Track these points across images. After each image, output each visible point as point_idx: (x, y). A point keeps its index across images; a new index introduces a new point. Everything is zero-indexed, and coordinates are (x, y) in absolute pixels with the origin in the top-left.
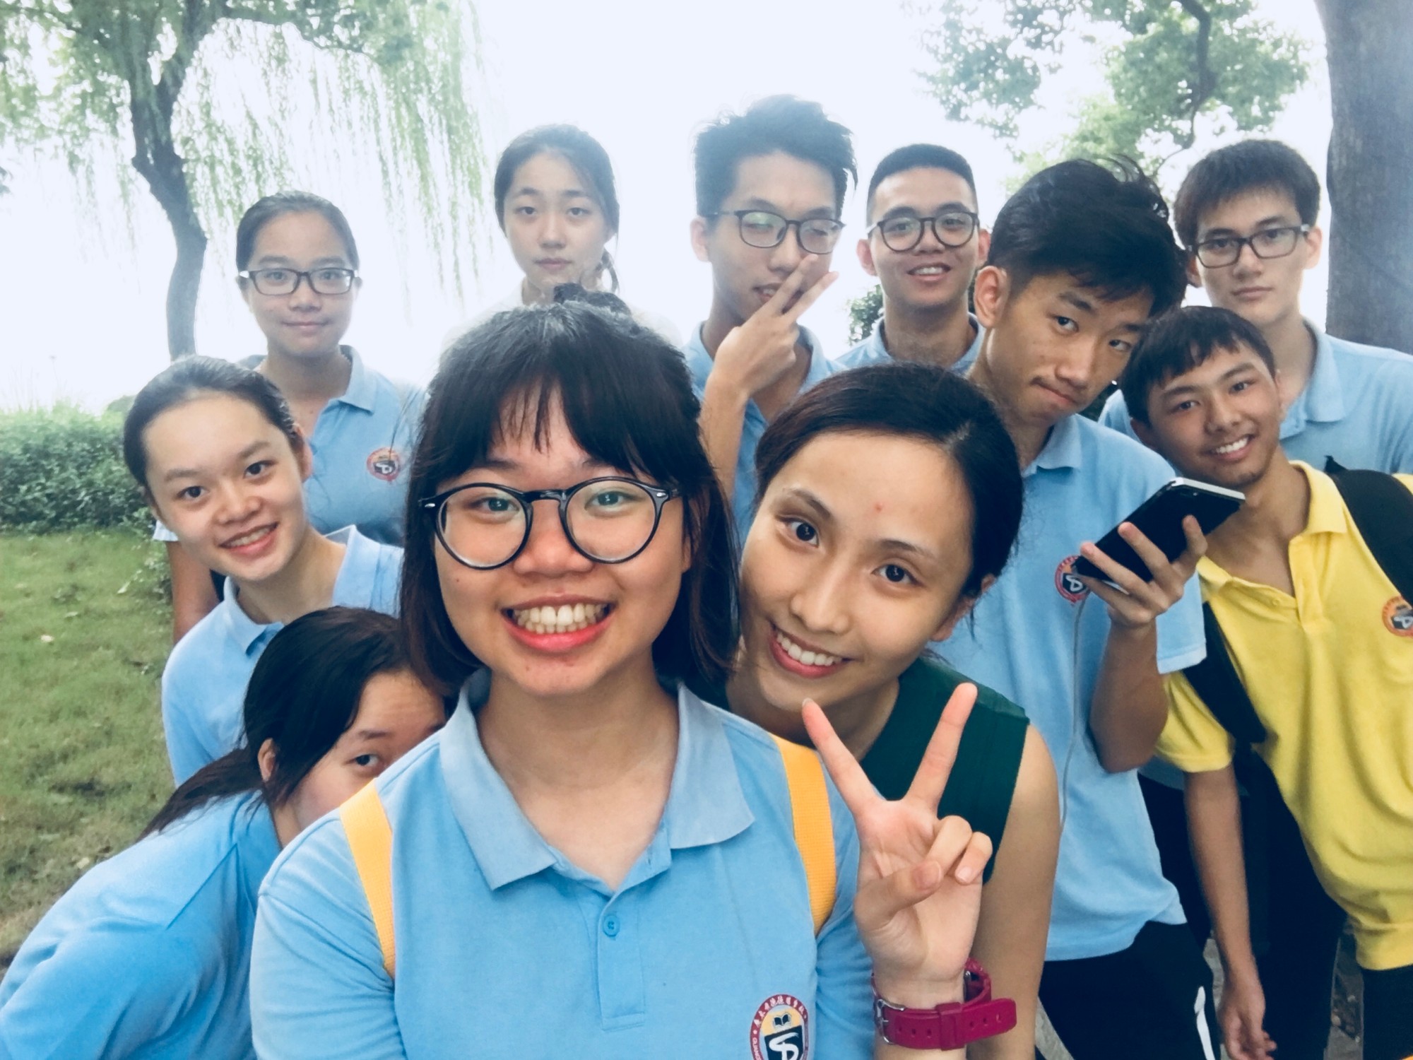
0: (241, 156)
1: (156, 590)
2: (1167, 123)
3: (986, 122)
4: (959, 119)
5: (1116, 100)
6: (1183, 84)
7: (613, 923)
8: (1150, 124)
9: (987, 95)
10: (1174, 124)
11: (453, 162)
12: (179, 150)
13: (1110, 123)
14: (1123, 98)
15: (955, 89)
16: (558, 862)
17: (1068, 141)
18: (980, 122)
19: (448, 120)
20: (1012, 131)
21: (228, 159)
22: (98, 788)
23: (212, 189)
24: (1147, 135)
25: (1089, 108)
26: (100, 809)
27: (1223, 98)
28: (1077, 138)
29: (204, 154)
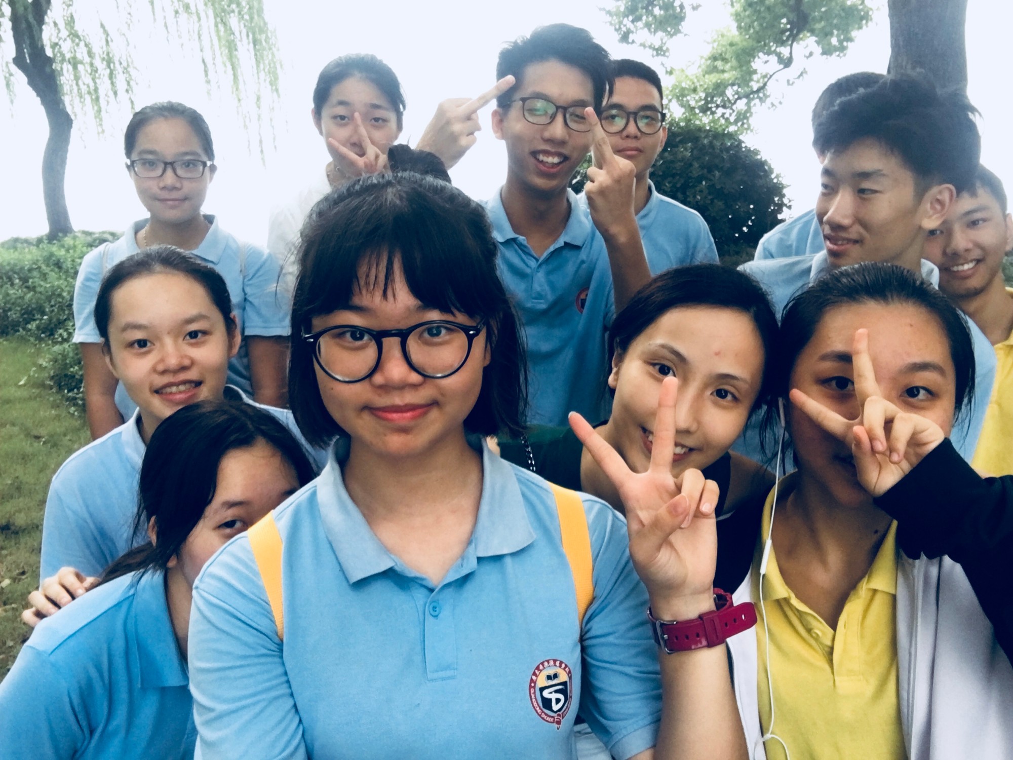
0: (97, 56)
1: (48, 382)
2: (773, 49)
3: (647, 45)
4: (628, 43)
5: (738, 30)
6: (784, 21)
7: (436, 608)
8: (761, 49)
9: (648, 25)
10: (778, 50)
11: (258, 66)
12: (49, 52)
13: (733, 48)
14: (742, 30)
15: (625, 21)
16: (396, 564)
17: (703, 61)
18: (643, 45)
19: (254, 34)
20: (665, 52)
21: (87, 59)
22: (13, 528)
23: (75, 82)
24: (759, 57)
25: (718, 37)
26: (16, 544)
27: (812, 32)
28: (710, 58)
29: (68, 56)
